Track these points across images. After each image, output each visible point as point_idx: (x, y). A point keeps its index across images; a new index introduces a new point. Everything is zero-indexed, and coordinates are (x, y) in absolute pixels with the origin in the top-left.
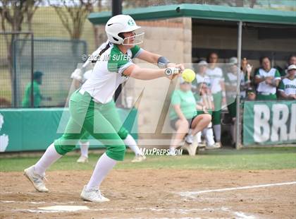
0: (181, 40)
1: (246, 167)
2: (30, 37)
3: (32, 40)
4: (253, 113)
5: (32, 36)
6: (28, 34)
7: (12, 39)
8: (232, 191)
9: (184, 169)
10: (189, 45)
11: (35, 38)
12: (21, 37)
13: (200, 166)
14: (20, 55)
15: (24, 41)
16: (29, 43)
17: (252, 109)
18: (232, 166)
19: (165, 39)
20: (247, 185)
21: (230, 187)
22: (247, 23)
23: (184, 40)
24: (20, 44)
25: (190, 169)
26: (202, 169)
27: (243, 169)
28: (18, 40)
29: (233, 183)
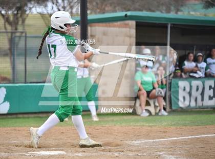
0: (128, 36)
1: (174, 125)
2: (24, 35)
3: (26, 37)
4: (178, 87)
5: (26, 34)
6: (22, 33)
7: (12, 36)
8: (165, 141)
9: (131, 126)
10: (134, 40)
11: (27, 35)
12: (18, 34)
13: (142, 124)
14: (17, 47)
15: (20, 37)
16: (23, 39)
17: (177, 84)
18: (164, 123)
19: (117, 36)
20: (175, 137)
21: (164, 138)
22: (174, 24)
23: (130, 37)
24: (17, 39)
25: (135, 126)
26: (144, 126)
27: (172, 125)
28: (16, 37)
29: (165, 136)
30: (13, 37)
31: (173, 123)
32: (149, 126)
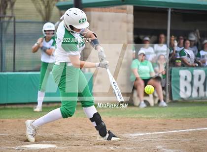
0: (125, 22)
1: (174, 116)
2: (12, 19)
3: (15, 22)
4: (179, 76)
5: (15, 19)
6: (11, 17)
8: (164, 134)
9: (128, 118)
10: (131, 26)
11: (16, 20)
12: (6, 19)
13: (140, 115)
14: (5, 33)
15: (8, 22)
16: (12, 24)
17: (178, 73)
18: (163, 115)
19: (113, 21)
20: (175, 130)
21: (163, 131)
22: (174, 9)
23: (128, 22)
24: (5, 24)
25: (132, 118)
26: (141, 117)
27: (171, 117)
28: (5, 22)
29: (165, 129)
31: (173, 115)
32: (147, 118)
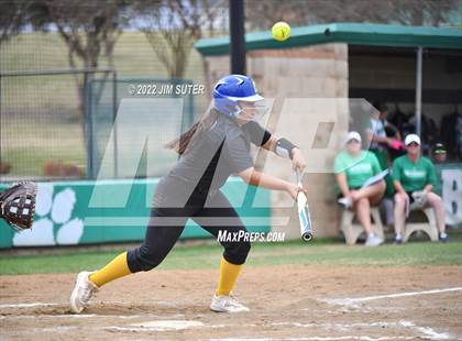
0: (332, 76)
1: (434, 262)
2: (111, 76)
3: (115, 81)
4: (441, 182)
5: (115, 75)
6: (107, 72)
7: (85, 80)
8: (414, 296)
9: (341, 266)
10: (344, 84)
11: (119, 77)
12: (98, 76)
13: (364, 261)
14: (97, 103)
15: (103, 82)
16: (109, 86)
18: (412, 260)
19: (309, 76)
20: (435, 288)
21: (412, 291)
22: (429, 49)
23: (337, 77)
24: (96, 86)
25: (349, 266)
26: (368, 265)
27: (428, 263)
28: (94, 81)
29: (414, 286)
30: (89, 81)
31: (431, 259)
32: (382, 266)
